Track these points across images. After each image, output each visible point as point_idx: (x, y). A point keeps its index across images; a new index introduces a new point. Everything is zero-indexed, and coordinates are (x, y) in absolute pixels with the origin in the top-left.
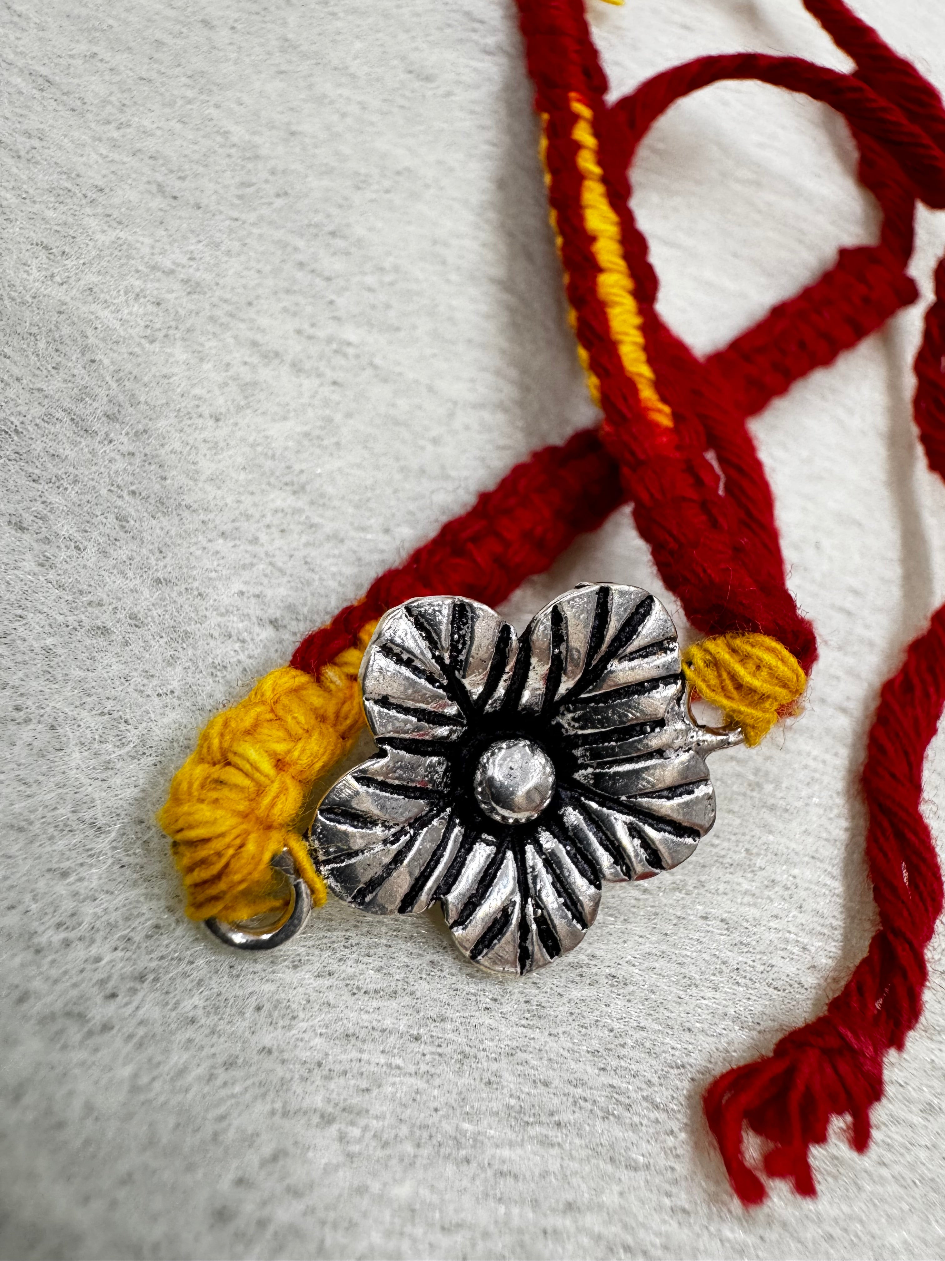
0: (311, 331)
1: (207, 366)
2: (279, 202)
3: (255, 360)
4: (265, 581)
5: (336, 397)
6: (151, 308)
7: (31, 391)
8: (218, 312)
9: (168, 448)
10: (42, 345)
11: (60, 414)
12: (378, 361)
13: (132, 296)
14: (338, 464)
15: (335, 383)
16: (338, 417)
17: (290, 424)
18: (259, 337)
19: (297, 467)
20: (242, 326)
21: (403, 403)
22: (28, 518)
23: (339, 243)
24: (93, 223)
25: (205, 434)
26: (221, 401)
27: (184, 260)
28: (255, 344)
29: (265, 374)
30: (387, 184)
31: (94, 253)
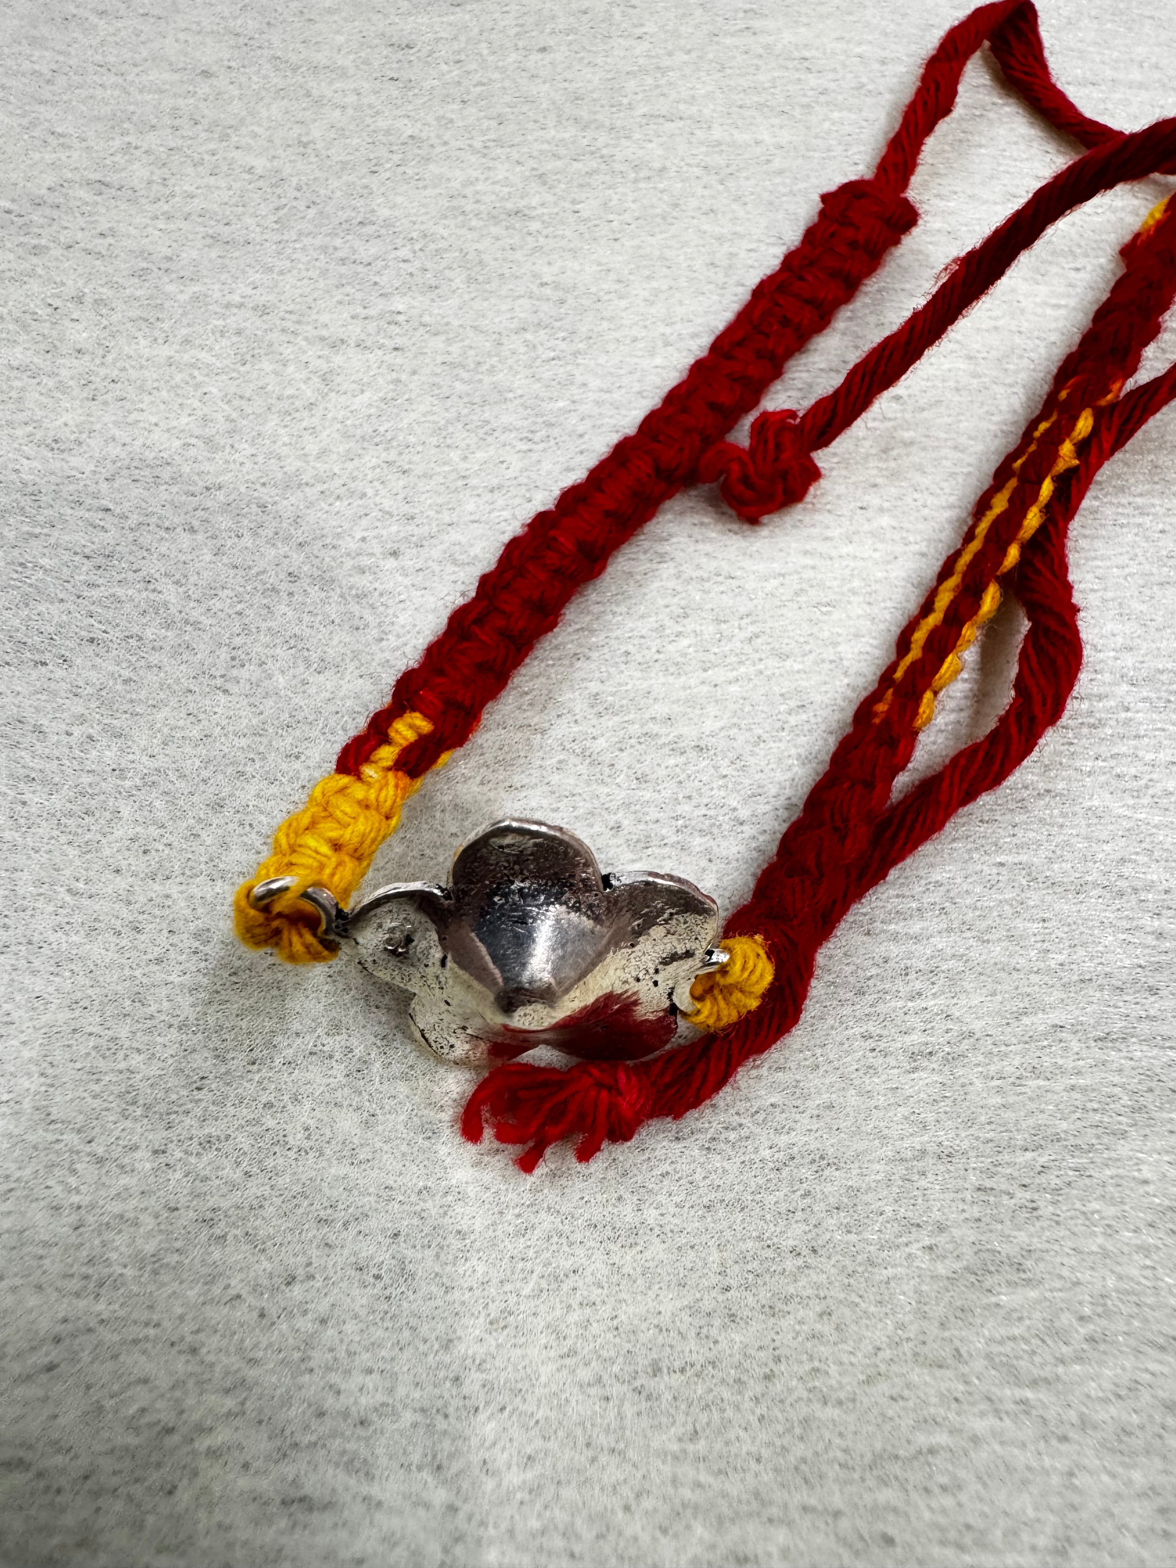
0: (364, 312)
1: (291, 369)
2: (312, 212)
3: (326, 352)
4: (378, 524)
5: (399, 361)
6: (235, 339)
7: (168, 430)
8: (287, 324)
9: (280, 443)
10: (164, 393)
11: (193, 441)
12: (427, 319)
13: (218, 335)
14: (413, 416)
15: (396, 349)
16: (404, 377)
17: (368, 394)
18: (325, 333)
19: (382, 429)
20: (309, 328)
21: (455, 349)
22: (196, 524)
23: (369, 230)
24: (170, 288)
25: (305, 424)
26: (309, 393)
27: (249, 291)
28: (323, 339)
29: (338, 360)
30: (396, 158)
31: (180, 311)
